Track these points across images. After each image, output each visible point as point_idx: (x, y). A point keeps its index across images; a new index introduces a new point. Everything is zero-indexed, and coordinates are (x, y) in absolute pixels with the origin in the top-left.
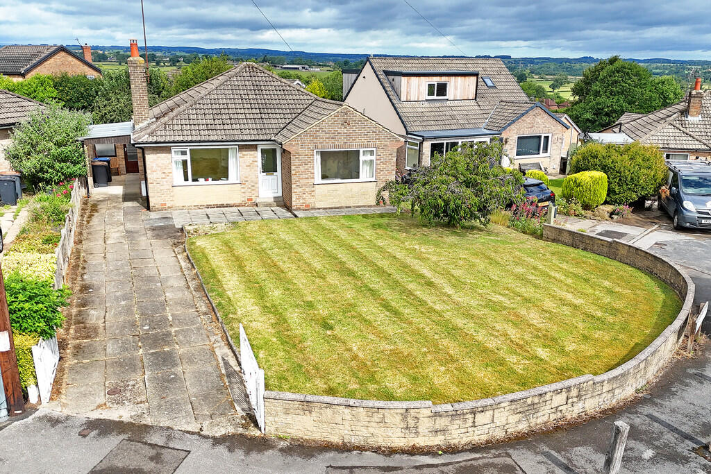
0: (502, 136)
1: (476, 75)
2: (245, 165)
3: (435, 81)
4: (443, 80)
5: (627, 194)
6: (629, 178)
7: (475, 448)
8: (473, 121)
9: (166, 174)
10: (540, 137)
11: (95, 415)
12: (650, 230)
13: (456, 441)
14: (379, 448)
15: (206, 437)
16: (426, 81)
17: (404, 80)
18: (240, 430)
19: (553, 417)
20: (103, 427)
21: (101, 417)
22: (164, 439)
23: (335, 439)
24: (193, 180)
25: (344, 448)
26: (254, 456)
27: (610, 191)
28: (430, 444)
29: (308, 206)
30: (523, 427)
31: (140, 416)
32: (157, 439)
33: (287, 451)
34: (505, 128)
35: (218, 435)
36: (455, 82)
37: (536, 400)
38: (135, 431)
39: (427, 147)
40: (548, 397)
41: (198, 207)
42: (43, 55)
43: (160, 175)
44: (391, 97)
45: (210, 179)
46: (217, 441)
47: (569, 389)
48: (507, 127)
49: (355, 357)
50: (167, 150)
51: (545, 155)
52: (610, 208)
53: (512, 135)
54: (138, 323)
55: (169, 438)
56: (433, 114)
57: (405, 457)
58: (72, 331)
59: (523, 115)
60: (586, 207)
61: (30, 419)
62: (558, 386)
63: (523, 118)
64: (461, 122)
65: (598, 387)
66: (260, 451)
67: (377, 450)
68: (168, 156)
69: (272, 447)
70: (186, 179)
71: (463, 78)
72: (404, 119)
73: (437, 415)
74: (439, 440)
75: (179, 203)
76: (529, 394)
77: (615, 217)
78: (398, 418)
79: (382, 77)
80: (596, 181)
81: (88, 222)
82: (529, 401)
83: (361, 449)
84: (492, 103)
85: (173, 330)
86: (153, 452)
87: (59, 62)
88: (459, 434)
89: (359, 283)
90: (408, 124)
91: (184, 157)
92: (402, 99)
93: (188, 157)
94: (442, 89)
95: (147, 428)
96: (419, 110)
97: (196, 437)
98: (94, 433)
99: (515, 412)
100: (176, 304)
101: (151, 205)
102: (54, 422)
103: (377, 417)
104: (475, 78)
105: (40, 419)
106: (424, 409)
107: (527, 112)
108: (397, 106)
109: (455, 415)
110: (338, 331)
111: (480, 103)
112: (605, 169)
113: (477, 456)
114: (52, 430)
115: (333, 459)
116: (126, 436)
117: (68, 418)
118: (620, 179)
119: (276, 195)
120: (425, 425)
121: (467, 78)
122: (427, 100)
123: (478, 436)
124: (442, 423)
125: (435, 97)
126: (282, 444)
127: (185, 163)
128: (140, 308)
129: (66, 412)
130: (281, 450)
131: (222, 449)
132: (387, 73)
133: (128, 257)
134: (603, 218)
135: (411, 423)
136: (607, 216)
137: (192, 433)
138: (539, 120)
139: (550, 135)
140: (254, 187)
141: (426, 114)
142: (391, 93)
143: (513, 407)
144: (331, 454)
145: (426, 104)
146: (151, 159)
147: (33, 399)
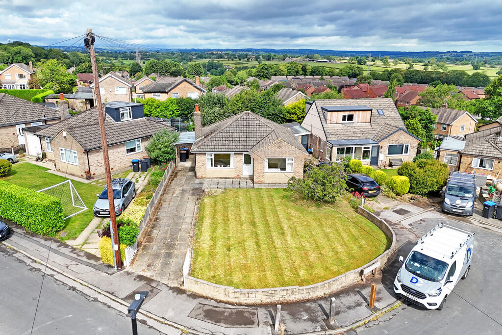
0: (379, 144)
1: (371, 110)
2: (236, 161)
3: (347, 114)
4: (351, 113)
5: (421, 189)
6: (421, 182)
7: (248, 305)
8: (366, 135)
9: (204, 164)
10: (403, 145)
11: (140, 273)
12: (426, 211)
13: (242, 302)
14: (217, 300)
15: (168, 286)
16: (341, 114)
17: (329, 114)
18: (179, 286)
19: (281, 299)
20: (141, 278)
21: (142, 274)
22: (156, 285)
23: (205, 295)
24: (215, 166)
25: (206, 298)
26: (179, 295)
27: (411, 187)
28: (234, 301)
29: (261, 182)
30: (268, 301)
31: (152, 276)
32: (154, 285)
33: (189, 296)
34: (381, 141)
35: (172, 286)
36: (358, 114)
37: (273, 292)
38: (149, 280)
39: (335, 150)
40: (278, 292)
41: (216, 178)
42: (177, 83)
43: (201, 164)
44: (322, 121)
45: (222, 166)
46: (171, 288)
47: (287, 290)
48: (382, 140)
49: (230, 265)
50: (205, 154)
51: (406, 154)
52: (410, 195)
53: (385, 145)
54: (167, 238)
55: (158, 285)
56: (343, 131)
57: (223, 304)
58: (145, 239)
59: (392, 134)
60: (398, 194)
61: (122, 272)
62: (283, 288)
63: (392, 135)
64: (359, 135)
65: (301, 291)
66: (181, 294)
67: (216, 300)
68: (205, 156)
69: (186, 293)
70: (212, 166)
71: (363, 112)
72: (327, 134)
73: (235, 292)
74: (236, 301)
75: (208, 176)
76: (271, 290)
77: (412, 201)
78: (223, 291)
79: (320, 110)
80: (403, 182)
81: (170, 183)
82: (270, 292)
83: (211, 299)
84: (380, 124)
85: (177, 243)
86: (151, 289)
87: (183, 86)
88: (243, 300)
89: (254, 230)
90: (328, 136)
91: (211, 157)
92: (328, 123)
93: (213, 157)
94: (350, 118)
95: (153, 280)
96: (336, 128)
97: (165, 286)
98: (138, 280)
99: (265, 295)
100: (184, 231)
101: (197, 176)
102: (128, 273)
103: (216, 290)
104: (370, 112)
105: (125, 272)
106: (231, 289)
107: (395, 132)
108: (324, 126)
109: (241, 293)
110: (231, 253)
111: (372, 125)
112: (410, 176)
113: (246, 308)
114: (127, 277)
115: (201, 301)
116: (146, 282)
117: (133, 273)
118: (417, 182)
119: (250, 174)
120: (231, 295)
121: (365, 112)
122: (341, 123)
123: (250, 301)
124: (237, 295)
125: (346, 122)
126: (189, 293)
127: (212, 159)
128: (171, 232)
129: (133, 271)
130: (188, 295)
131: (171, 291)
132: (322, 109)
133: (178, 205)
134: (405, 201)
135: (227, 293)
136: (408, 200)
137: (165, 284)
138: (402, 137)
139: (409, 145)
140: (241, 170)
141: (340, 131)
142: (323, 119)
143: (264, 293)
144: (201, 299)
145: (341, 125)
146: (197, 157)
147: (125, 265)
